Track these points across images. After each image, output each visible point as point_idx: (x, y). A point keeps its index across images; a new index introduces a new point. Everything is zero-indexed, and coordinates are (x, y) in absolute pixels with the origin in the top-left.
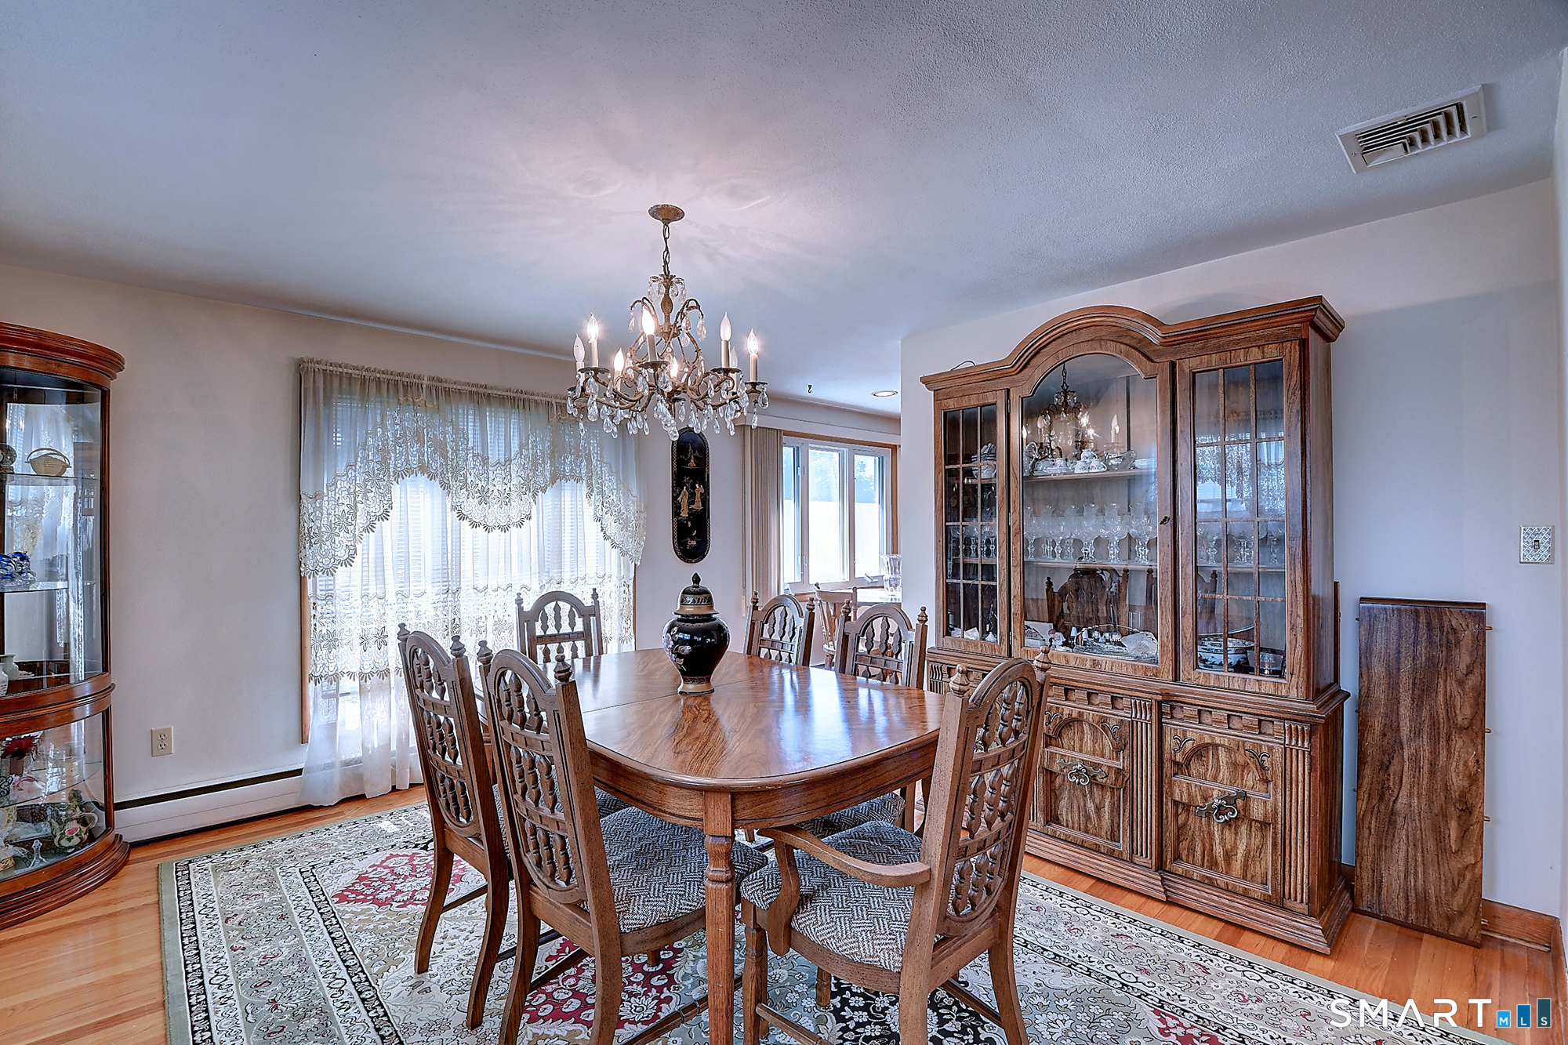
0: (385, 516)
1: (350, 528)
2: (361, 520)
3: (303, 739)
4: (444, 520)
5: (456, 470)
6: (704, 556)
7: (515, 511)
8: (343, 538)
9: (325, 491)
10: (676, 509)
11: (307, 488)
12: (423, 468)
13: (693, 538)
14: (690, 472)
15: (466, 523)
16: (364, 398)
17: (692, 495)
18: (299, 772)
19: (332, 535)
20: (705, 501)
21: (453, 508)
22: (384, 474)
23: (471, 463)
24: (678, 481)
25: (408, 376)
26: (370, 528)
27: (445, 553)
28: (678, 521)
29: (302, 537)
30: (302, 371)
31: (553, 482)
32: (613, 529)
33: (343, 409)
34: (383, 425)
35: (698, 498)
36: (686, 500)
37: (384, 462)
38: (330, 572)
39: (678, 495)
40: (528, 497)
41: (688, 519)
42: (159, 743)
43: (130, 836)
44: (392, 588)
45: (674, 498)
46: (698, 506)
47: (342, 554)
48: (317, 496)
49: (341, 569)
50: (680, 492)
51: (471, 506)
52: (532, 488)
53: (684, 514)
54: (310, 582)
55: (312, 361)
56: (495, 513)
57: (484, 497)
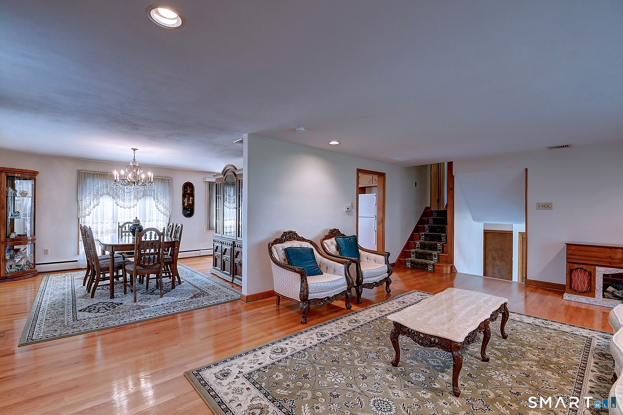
0: (98, 205)
1: (89, 207)
2: (92, 205)
3: (78, 254)
4: (113, 206)
5: (116, 194)
6: (192, 216)
7: (132, 204)
8: (87, 210)
9: (84, 199)
10: (184, 203)
11: (79, 199)
12: (108, 194)
13: (189, 211)
14: (188, 194)
15: (119, 206)
16: (93, 178)
17: (189, 200)
18: (77, 261)
19: (85, 209)
20: (193, 201)
21: (116, 203)
22: (98, 195)
23: (120, 193)
24: (184, 196)
25: (104, 172)
26: (94, 207)
27: (113, 213)
28: (184, 207)
29: (78, 209)
30: (79, 172)
31: (143, 197)
32: (161, 208)
33: (89, 181)
34: (98, 184)
35: (191, 200)
36: (186, 201)
37: (98, 193)
38: (85, 217)
39: (184, 200)
40: (136, 200)
41: (187, 206)
42: (46, 252)
43: (39, 271)
44: (99, 221)
45: (183, 201)
46: (191, 202)
47: (87, 213)
48: (81, 200)
49: (87, 217)
50: (185, 199)
51: (120, 202)
52: (137, 198)
53: (186, 204)
54: (80, 219)
55: (81, 170)
56: (127, 204)
57: (124, 200)
